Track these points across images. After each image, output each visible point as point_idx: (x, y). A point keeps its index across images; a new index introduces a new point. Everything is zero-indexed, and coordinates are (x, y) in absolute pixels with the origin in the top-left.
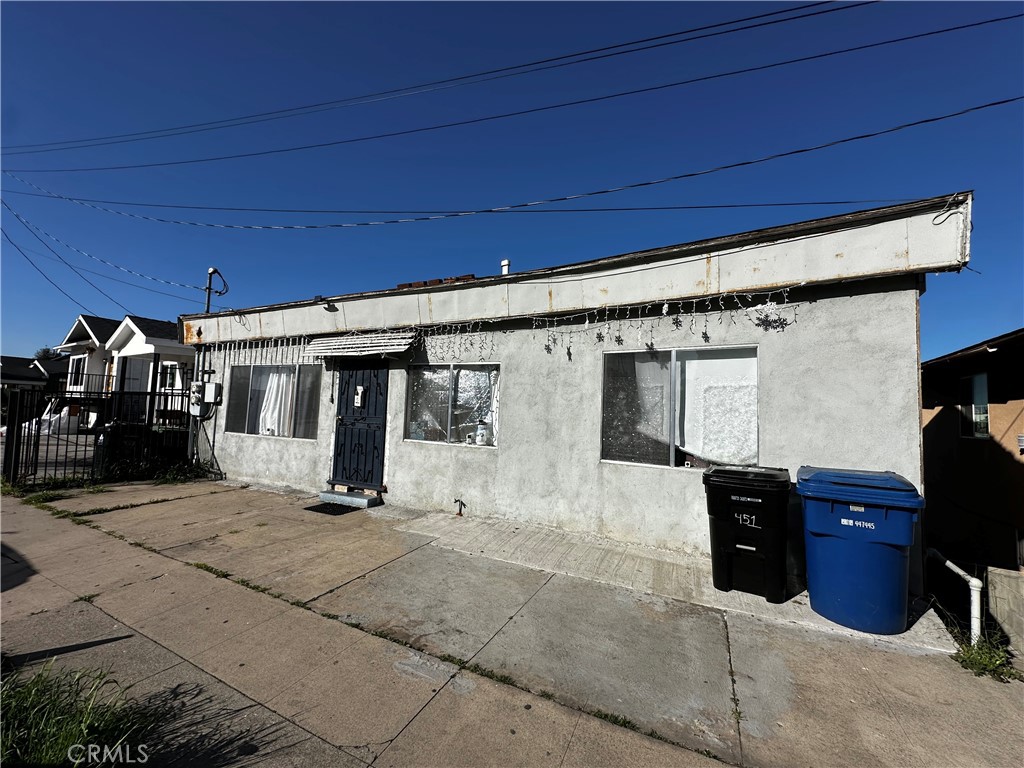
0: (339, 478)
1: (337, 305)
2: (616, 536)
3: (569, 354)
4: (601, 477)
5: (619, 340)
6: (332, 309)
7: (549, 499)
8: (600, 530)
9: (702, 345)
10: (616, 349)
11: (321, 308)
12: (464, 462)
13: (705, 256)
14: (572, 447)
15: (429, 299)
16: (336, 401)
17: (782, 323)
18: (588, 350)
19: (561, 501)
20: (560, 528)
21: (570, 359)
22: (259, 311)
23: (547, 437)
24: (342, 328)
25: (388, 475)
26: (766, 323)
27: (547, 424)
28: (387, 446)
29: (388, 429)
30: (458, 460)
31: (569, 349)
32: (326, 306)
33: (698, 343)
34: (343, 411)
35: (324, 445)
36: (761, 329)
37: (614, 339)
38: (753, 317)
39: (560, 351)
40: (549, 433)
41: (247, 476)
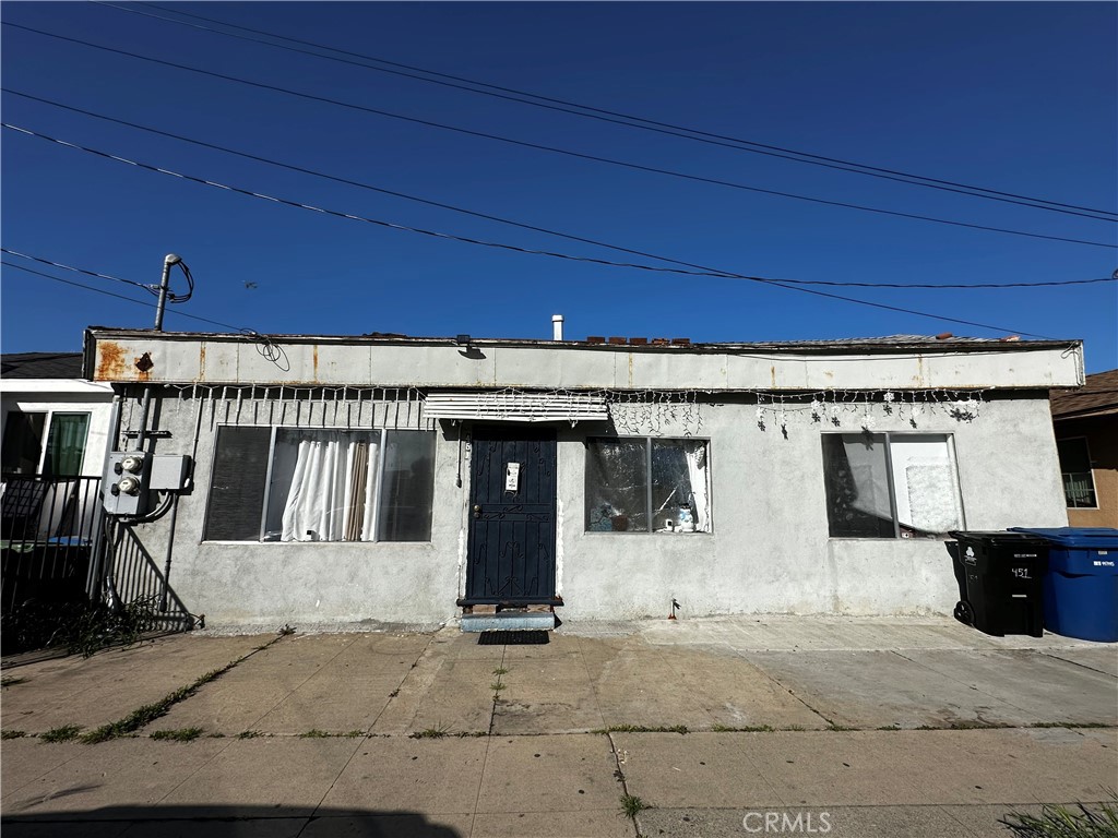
0: (480, 594)
1: (483, 350)
2: (855, 610)
3: (785, 432)
4: (831, 556)
5: (836, 422)
6: (473, 353)
7: (777, 584)
8: (836, 608)
9: (909, 429)
10: (833, 429)
11: (453, 352)
12: (674, 553)
13: (917, 355)
14: (797, 527)
15: (631, 360)
16: (467, 485)
17: (969, 417)
18: (805, 430)
19: (790, 585)
20: (792, 614)
21: (786, 437)
22: (316, 343)
23: (770, 519)
24: (487, 382)
25: (563, 581)
26: (957, 415)
27: (768, 504)
28: (559, 542)
29: (560, 520)
30: (665, 553)
31: (783, 428)
32: (464, 350)
33: (906, 428)
34: (482, 497)
35: (447, 548)
36: (955, 419)
37: (830, 420)
38: (949, 408)
39: (774, 430)
40: (770, 513)
41: (263, 614)
